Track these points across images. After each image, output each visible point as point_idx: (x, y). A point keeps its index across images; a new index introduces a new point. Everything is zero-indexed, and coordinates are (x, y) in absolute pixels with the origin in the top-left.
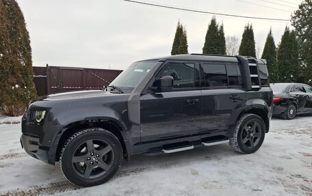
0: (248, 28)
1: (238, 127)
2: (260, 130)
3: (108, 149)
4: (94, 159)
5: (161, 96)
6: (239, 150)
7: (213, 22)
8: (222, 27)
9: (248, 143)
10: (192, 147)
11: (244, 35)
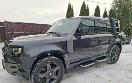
0: (97, 6)
1: (111, 52)
2: (118, 53)
3: (58, 68)
4: (50, 74)
5: (80, 37)
6: (111, 62)
7: (84, 3)
8: (88, 6)
9: (114, 59)
10: (94, 63)
11: (96, 10)
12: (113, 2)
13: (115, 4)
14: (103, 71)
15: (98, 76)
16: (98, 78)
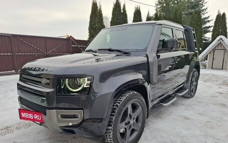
0: (137, 8)
4: (132, 122)
7: (118, 1)
8: (124, 6)
9: (192, 90)
11: (135, 14)
12: (157, 3)
13: (159, 6)
14: (186, 109)
15: (186, 118)
16: (189, 121)
